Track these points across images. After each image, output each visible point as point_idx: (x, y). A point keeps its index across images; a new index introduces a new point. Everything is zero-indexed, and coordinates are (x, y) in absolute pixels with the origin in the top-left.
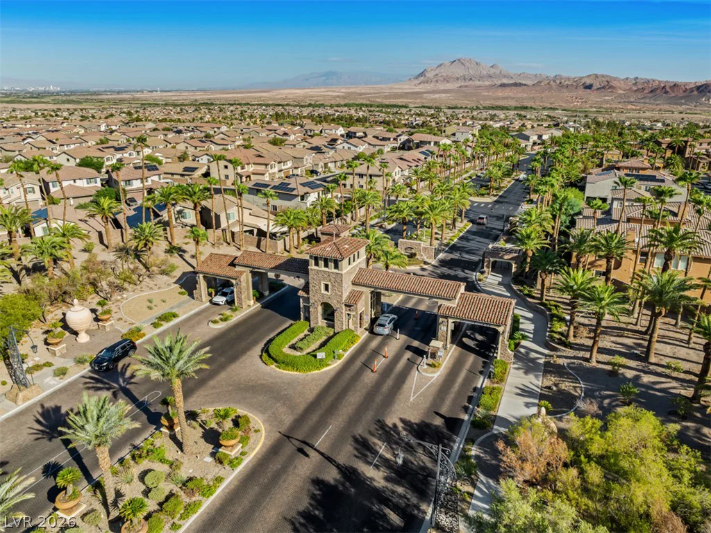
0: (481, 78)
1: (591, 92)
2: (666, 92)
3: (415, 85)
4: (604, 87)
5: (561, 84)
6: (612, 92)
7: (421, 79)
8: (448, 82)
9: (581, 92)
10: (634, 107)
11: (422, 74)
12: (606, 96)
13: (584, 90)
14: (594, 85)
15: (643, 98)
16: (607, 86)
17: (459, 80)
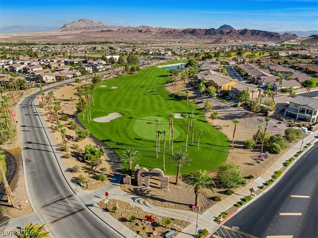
0: (93, 28)
1: (142, 34)
2: (172, 33)
3: (59, 32)
4: (147, 31)
5: (129, 30)
6: (150, 33)
7: (64, 29)
8: (77, 30)
9: (137, 34)
10: (159, 40)
11: (64, 26)
12: (148, 35)
14: (143, 30)
15: (163, 36)
16: (148, 31)
17: (83, 29)
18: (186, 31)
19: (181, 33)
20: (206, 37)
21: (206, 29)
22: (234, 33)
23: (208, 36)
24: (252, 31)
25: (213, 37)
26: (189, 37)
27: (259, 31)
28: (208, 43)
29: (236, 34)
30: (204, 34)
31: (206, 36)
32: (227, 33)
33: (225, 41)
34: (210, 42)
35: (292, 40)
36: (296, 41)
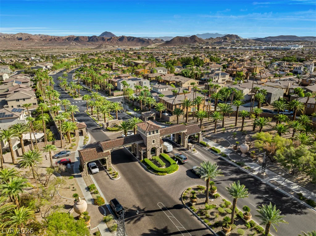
1: (22, 41)
2: (56, 41)
4: (27, 39)
5: (5, 38)
6: (32, 41)
9: (17, 41)
10: (47, 48)
12: (31, 43)
13: (18, 40)
14: (23, 38)
15: (47, 44)
16: (29, 38)
18: (70, 39)
19: (66, 40)
20: (89, 44)
21: (88, 37)
23: (92, 42)
24: (128, 37)
25: (96, 43)
26: (74, 44)
27: (134, 38)
28: (92, 49)
29: (115, 41)
30: (88, 41)
31: (90, 42)
32: (108, 40)
33: (106, 47)
34: (93, 47)
35: (152, 45)
36: (155, 46)
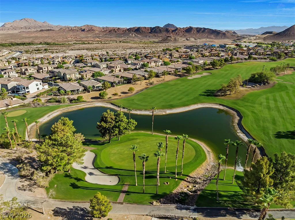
2: (116, 32)
4: (89, 30)
5: (71, 30)
6: (93, 32)
12: (89, 34)
13: (81, 32)
14: (85, 29)
15: (105, 35)
16: (91, 30)
17: (23, 29)
18: (131, 30)
19: (126, 31)
20: (151, 36)
21: (151, 28)
22: (179, 31)
23: (154, 34)
24: (197, 28)
25: (159, 35)
26: (134, 36)
27: (205, 29)
28: (154, 42)
29: (181, 32)
30: (150, 33)
31: (152, 34)
32: (173, 31)
34: (157, 40)
